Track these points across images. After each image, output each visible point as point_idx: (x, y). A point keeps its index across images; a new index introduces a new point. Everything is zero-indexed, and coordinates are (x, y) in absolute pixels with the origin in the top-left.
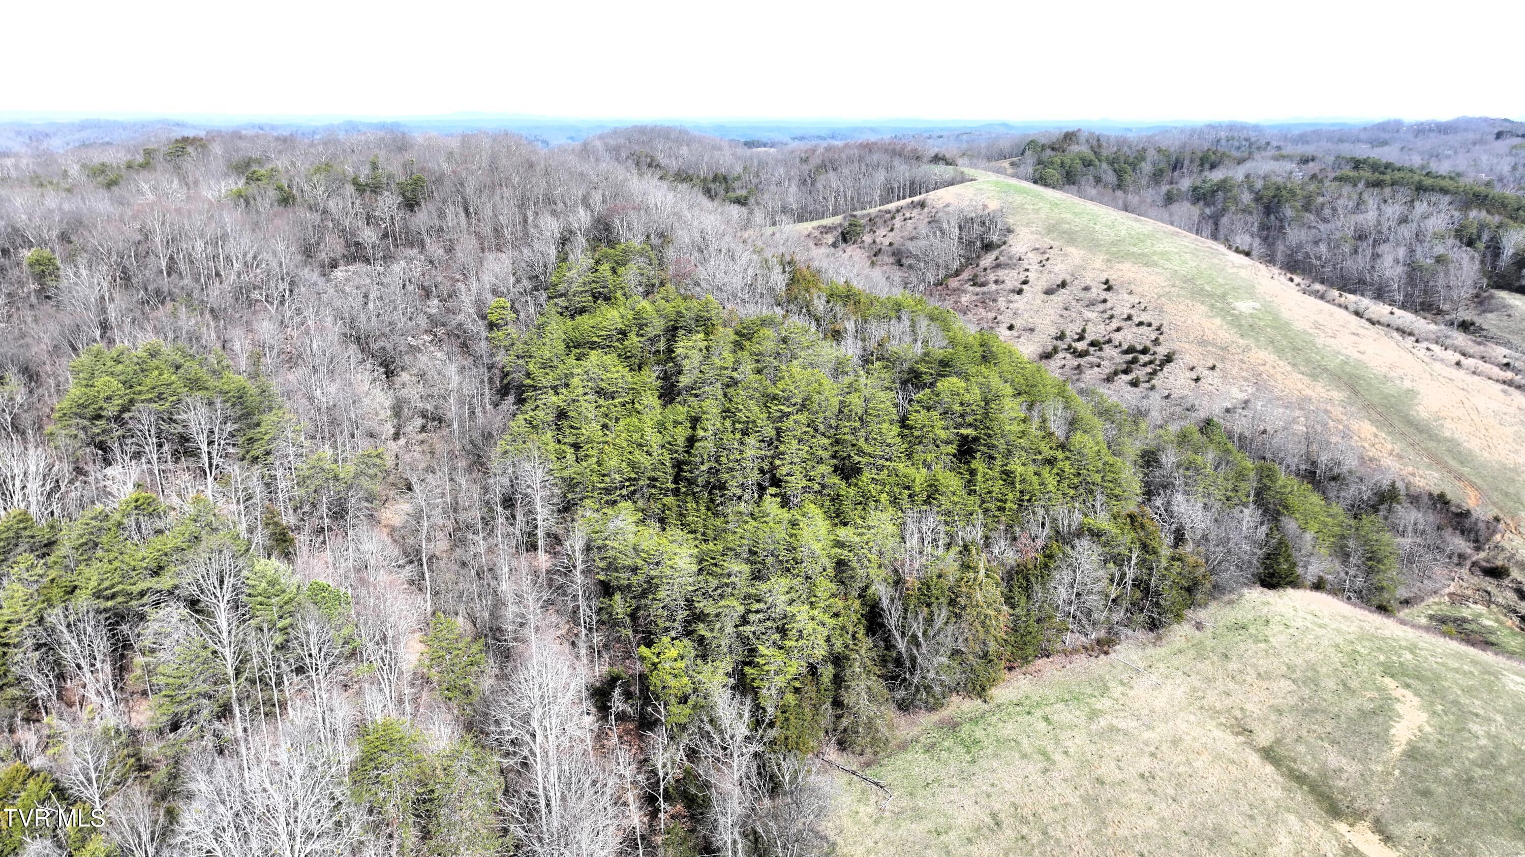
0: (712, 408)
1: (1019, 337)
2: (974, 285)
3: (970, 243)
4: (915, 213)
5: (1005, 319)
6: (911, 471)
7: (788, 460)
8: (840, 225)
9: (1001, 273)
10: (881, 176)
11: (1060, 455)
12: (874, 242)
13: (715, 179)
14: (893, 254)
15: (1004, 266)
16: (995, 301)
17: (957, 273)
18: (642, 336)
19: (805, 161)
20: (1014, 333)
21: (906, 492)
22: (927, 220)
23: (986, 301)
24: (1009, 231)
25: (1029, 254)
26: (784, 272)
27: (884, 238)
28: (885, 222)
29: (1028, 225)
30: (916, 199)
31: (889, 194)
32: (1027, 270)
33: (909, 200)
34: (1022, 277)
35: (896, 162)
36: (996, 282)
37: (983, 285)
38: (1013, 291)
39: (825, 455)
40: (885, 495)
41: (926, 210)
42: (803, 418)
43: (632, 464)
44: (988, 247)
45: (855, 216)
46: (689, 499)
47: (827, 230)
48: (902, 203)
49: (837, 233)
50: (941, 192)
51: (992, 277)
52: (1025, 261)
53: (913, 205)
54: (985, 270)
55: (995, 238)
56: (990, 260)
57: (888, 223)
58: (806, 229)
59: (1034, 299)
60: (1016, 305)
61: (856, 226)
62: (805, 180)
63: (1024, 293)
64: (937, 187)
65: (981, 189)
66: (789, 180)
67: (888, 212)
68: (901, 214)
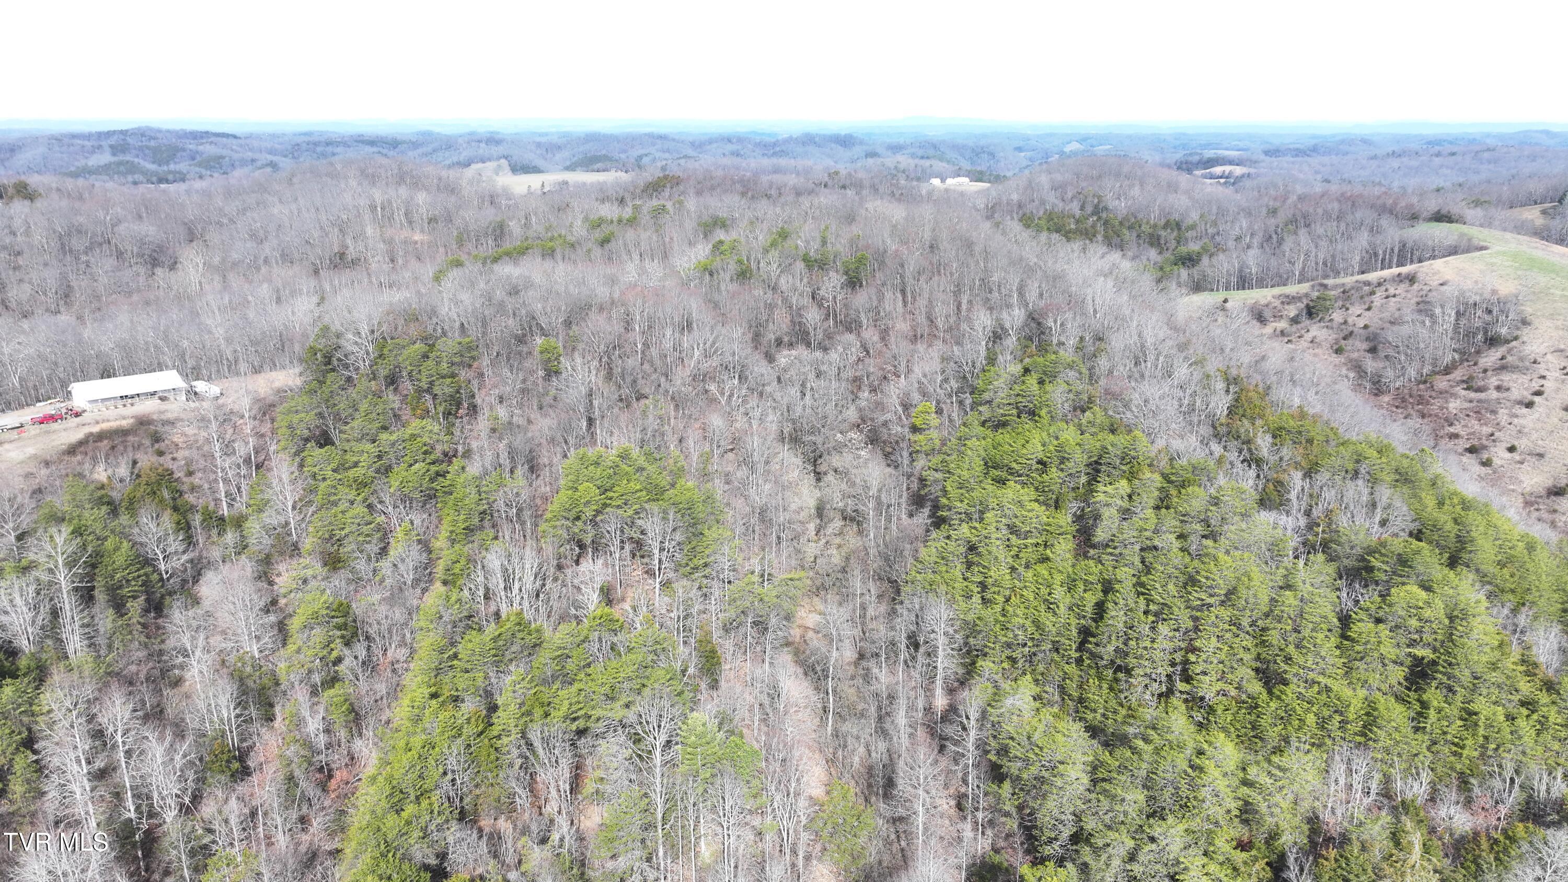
1: (1522, 463)
2: (1468, 389)
3: (1470, 334)
4: (1401, 289)
5: (1506, 437)
8: (1307, 295)
9: (1507, 378)
10: (1363, 239)
12: (1345, 322)
13: (1167, 225)
14: (1368, 339)
15: (1513, 369)
16: (1494, 412)
17: (1447, 371)
18: (1062, 470)
19: (1273, 212)
20: (1516, 456)
21: (1338, 718)
22: (1415, 300)
23: (1480, 412)
24: (1525, 322)
25: (1549, 357)
26: (1228, 391)
27: (1357, 316)
28: (1362, 297)
29: (1552, 317)
30: (1404, 270)
31: (1371, 261)
32: (1544, 377)
33: (1395, 271)
34: (1535, 386)
35: (1385, 222)
36: (1498, 388)
37: (1479, 390)
38: (1520, 403)
39: (1247, 657)
41: (1416, 286)
43: (1037, 624)
44: (1493, 341)
45: (1325, 286)
46: (1092, 672)
47: (1290, 300)
48: (1386, 273)
49: (1301, 305)
50: (1438, 264)
51: (1493, 381)
52: (1542, 366)
53: (1400, 278)
54: (1485, 371)
55: (1504, 331)
56: (1493, 359)
57: (1366, 299)
58: (1265, 297)
59: (1548, 416)
60: (1522, 421)
61: (1325, 300)
62: (1270, 237)
63: (1536, 408)
64: (1433, 257)
65: (1493, 264)
66: (1252, 235)
67: (1367, 283)
68: (1383, 288)
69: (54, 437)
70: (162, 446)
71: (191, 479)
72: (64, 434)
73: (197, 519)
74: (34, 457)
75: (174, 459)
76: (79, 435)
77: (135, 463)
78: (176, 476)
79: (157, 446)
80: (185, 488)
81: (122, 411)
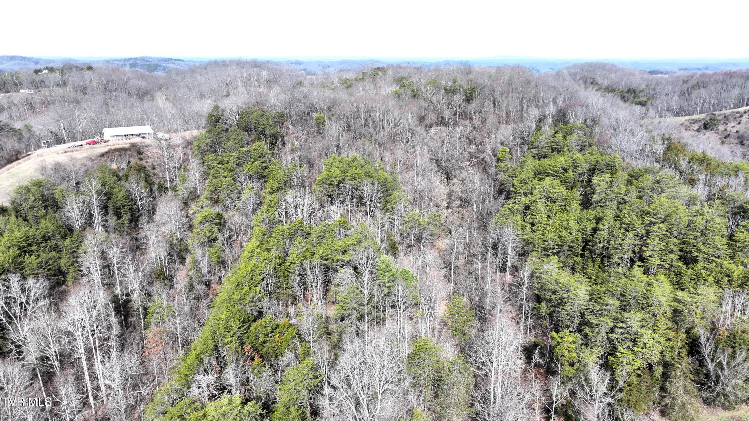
0: (609, 214)
6: (733, 267)
7: (651, 248)
8: (704, 119)
10: (736, 92)
12: (726, 130)
13: (629, 91)
14: (738, 138)
18: (575, 172)
19: (686, 82)
21: (726, 279)
26: (663, 144)
27: (732, 127)
28: (735, 118)
31: (740, 102)
39: (675, 249)
40: (712, 277)
42: (664, 226)
43: (560, 238)
45: (715, 115)
46: (590, 260)
47: (694, 122)
49: (701, 124)
57: (738, 119)
58: (681, 120)
61: (714, 120)
62: (684, 93)
66: (674, 92)
67: (739, 113)
68: (747, 114)
69: (95, 150)
70: (142, 156)
71: (155, 171)
72: (99, 149)
73: (155, 188)
74: (87, 157)
75: (147, 162)
76: (106, 149)
77: (129, 162)
78: (148, 169)
79: (139, 156)
80: (151, 174)
81: (125, 141)
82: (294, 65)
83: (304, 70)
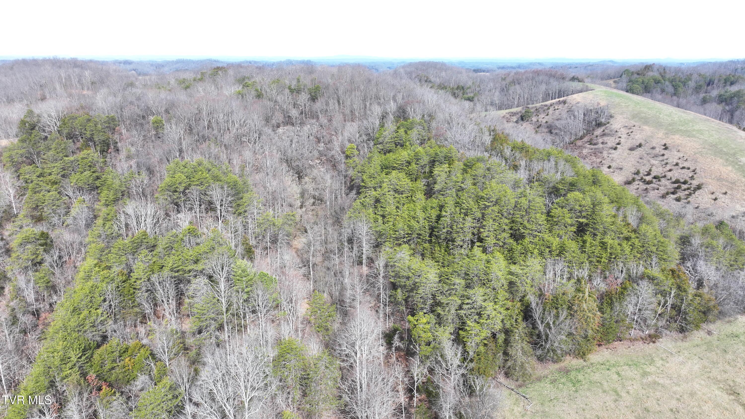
0: (450, 201)
1: (614, 172)
2: (590, 144)
3: (589, 122)
4: (560, 106)
5: (607, 163)
6: (551, 239)
7: (487, 229)
8: (520, 112)
9: (606, 139)
10: (543, 87)
11: (633, 235)
12: (538, 121)
13: (458, 88)
14: (548, 127)
15: (608, 135)
16: (601, 153)
17: (581, 138)
18: (418, 164)
19: (504, 79)
20: (611, 170)
21: (548, 250)
22: (566, 110)
23: (596, 153)
24: (611, 117)
25: (622, 129)
26: (490, 135)
27: (543, 118)
28: (544, 111)
29: (622, 114)
30: (561, 99)
31: (547, 97)
32: (620, 137)
33: (557, 100)
34: (617, 141)
35: (552, 80)
36: (603, 143)
37: (595, 144)
38: (612, 148)
39: (507, 228)
40: (536, 250)
41: (566, 105)
42: (496, 208)
43: (409, 226)
44: (599, 125)
45: (528, 108)
46: (436, 245)
47: (513, 114)
48: (554, 101)
49: (518, 116)
50: (575, 96)
51: (600, 140)
52: (619, 133)
53: (559, 102)
54: (597, 136)
55: (603, 120)
56: (600, 132)
57: (546, 111)
58: (503, 113)
59: (623, 153)
60: (613, 156)
61: (528, 112)
62: (503, 89)
63: (618, 150)
64: (573, 93)
65: (597, 95)
66: (495, 89)
67: (546, 106)
68: (553, 107)
82: (122, 65)
83: (135, 70)
